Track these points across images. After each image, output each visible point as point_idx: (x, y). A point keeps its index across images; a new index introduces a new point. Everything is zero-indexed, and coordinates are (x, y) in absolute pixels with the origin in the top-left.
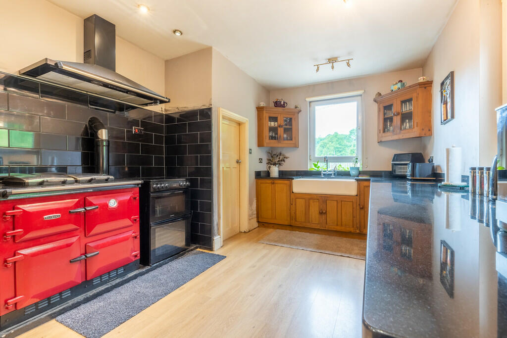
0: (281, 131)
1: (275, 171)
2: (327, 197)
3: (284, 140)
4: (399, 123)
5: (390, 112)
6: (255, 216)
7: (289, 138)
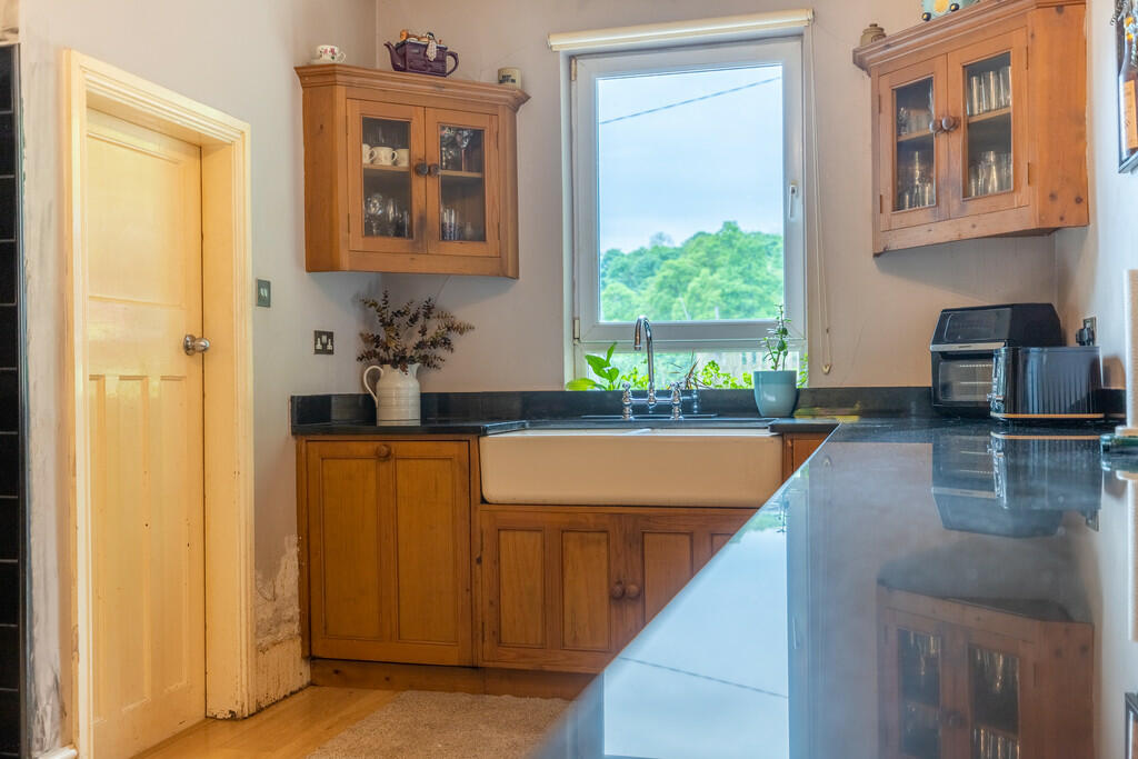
0: (425, 193)
1: (401, 395)
2: (648, 518)
3: (443, 236)
4: (958, 166)
5: (923, 116)
6: (295, 628)
7: (469, 230)
